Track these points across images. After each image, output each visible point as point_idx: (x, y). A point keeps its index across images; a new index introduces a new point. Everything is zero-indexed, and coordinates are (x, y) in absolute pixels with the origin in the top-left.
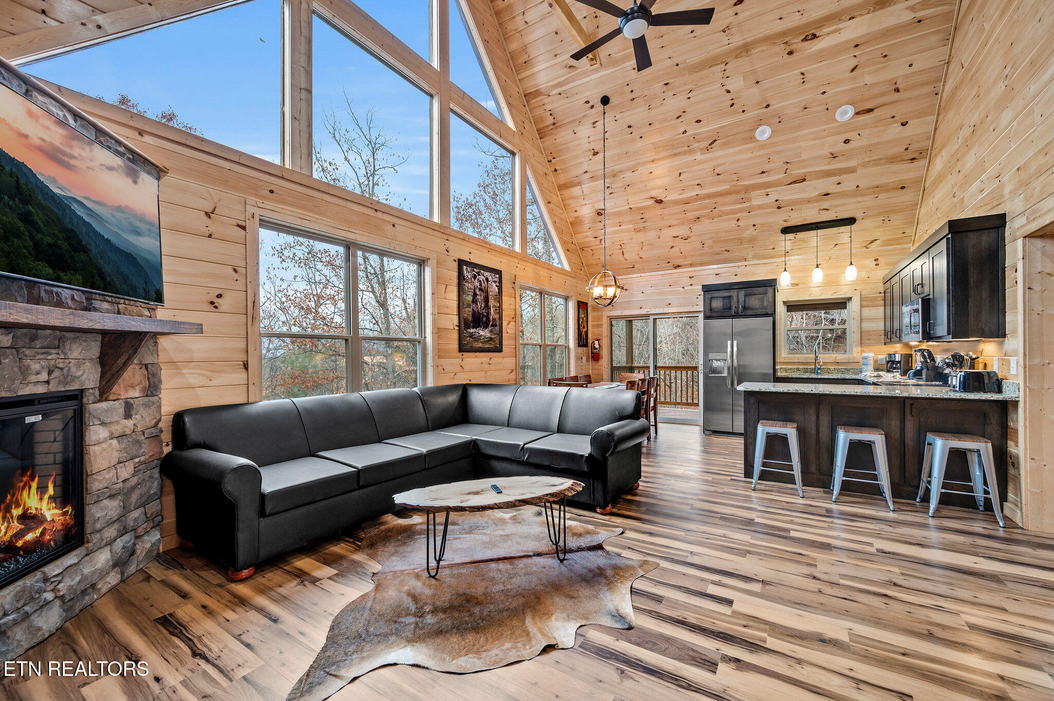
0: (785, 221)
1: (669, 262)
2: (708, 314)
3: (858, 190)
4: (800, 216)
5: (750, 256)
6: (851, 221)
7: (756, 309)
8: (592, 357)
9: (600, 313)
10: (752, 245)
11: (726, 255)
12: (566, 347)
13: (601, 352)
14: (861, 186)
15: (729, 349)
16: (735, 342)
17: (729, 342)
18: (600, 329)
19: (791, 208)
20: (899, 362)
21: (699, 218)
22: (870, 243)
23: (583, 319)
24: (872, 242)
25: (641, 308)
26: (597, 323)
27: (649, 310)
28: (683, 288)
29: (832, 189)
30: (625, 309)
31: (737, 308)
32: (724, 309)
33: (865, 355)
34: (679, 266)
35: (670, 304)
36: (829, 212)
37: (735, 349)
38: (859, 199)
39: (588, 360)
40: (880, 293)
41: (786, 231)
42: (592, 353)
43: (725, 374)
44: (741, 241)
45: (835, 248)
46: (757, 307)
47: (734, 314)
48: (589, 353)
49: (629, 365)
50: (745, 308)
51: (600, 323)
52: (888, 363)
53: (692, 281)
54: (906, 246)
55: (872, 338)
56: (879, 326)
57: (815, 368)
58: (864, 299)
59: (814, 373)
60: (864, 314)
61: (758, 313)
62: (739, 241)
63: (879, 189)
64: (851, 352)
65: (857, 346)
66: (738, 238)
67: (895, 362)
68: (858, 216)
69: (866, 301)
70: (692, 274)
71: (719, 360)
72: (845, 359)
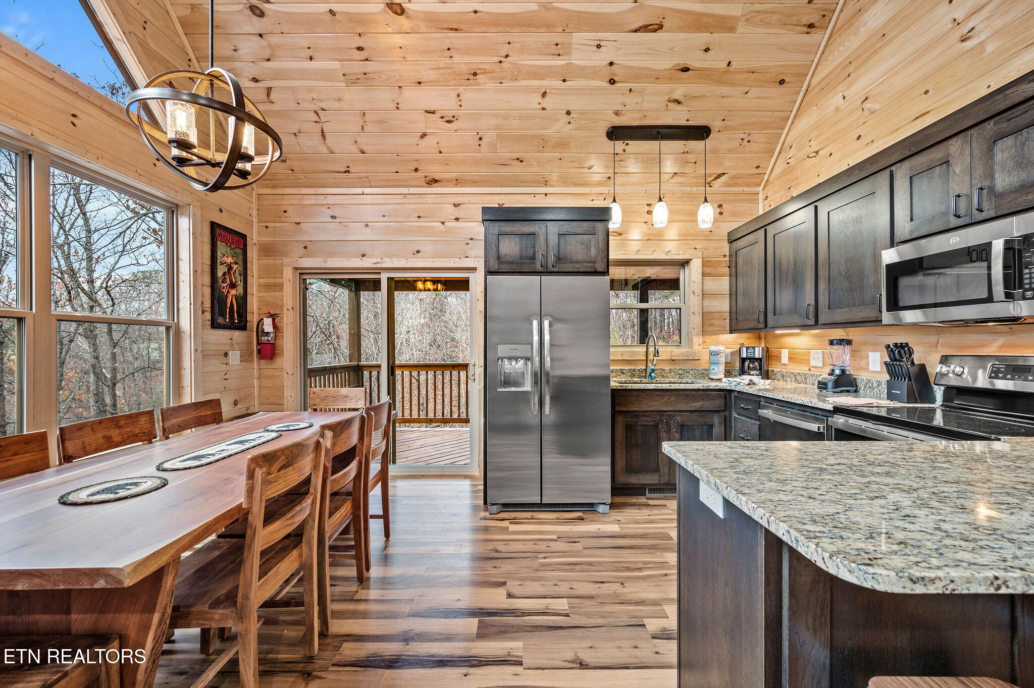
0: (617, 113)
1: (416, 170)
2: (494, 266)
3: (727, 72)
4: (638, 107)
5: (554, 177)
6: (701, 132)
7: (577, 262)
8: (259, 351)
9: (277, 262)
10: (559, 156)
11: (517, 169)
12: (168, 329)
13: (278, 343)
14: (734, 65)
15: (536, 338)
16: (546, 323)
17: (535, 323)
18: (277, 294)
19: (629, 85)
20: (760, 359)
21: (475, 74)
22: (716, 178)
23: (230, 268)
24: (719, 176)
25: (364, 255)
26: (272, 281)
27: (379, 260)
28: (443, 223)
29: (695, 60)
30: (331, 254)
31: (546, 257)
32: (521, 257)
33: (713, 348)
34: (436, 181)
35: (418, 252)
36: (679, 107)
37: (547, 337)
38: (725, 90)
39: (246, 357)
40: (725, 256)
41: (616, 133)
42: (258, 344)
43: (527, 387)
44: (543, 143)
45: (672, 181)
46: (580, 258)
47: (540, 269)
48: (252, 343)
49: (354, 363)
50: (559, 259)
51: (277, 281)
52: (743, 360)
53: (458, 213)
54: (754, 190)
55: (715, 322)
56: (723, 305)
57: (646, 370)
58: (705, 264)
59: (645, 377)
60: (706, 287)
61: (582, 270)
62: (541, 142)
63: (753, 76)
64: (690, 344)
65: (698, 335)
66: (541, 136)
67: (753, 360)
68: (715, 125)
69: (707, 266)
70: (458, 200)
71: (516, 359)
72: (683, 355)
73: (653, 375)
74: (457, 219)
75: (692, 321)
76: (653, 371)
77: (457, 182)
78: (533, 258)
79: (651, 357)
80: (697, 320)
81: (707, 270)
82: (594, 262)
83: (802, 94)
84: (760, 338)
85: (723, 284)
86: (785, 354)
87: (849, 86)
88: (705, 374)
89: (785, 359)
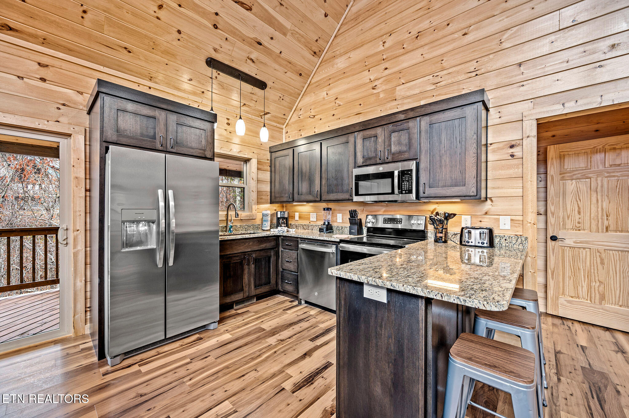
0: (215, 50)
2: (112, 137)
3: (279, 57)
4: (230, 52)
5: (160, 77)
6: (262, 85)
7: (192, 148)
10: (166, 61)
14: (283, 55)
15: (162, 204)
16: (170, 193)
17: (160, 192)
19: (226, 35)
20: (287, 218)
24: (266, 114)
28: (21, 78)
29: (266, 41)
31: (165, 139)
32: (142, 135)
33: (264, 212)
34: (10, 29)
36: (253, 65)
37: (172, 203)
38: (276, 66)
40: (268, 160)
41: (211, 63)
43: (152, 245)
45: (242, 108)
46: (194, 145)
47: (162, 147)
50: (177, 143)
52: (278, 219)
53: (43, 73)
54: (281, 126)
55: (263, 197)
56: (267, 188)
57: (226, 227)
58: (259, 163)
59: (226, 231)
60: (259, 176)
61: (195, 154)
62: (151, 43)
63: (290, 65)
64: (251, 209)
65: (255, 204)
66: (151, 38)
67: (283, 218)
68: (269, 84)
69: (260, 164)
70: (45, 60)
71: (138, 222)
72: (247, 216)
73: (232, 229)
74: (43, 80)
75: (251, 196)
76: (232, 226)
77: (44, 42)
78: (154, 137)
79: (229, 218)
80: (254, 196)
81: (260, 167)
82: (205, 150)
83: (307, 85)
84: (283, 207)
85: (266, 176)
86: (297, 215)
87: (329, 90)
88: (260, 227)
89: (297, 218)
